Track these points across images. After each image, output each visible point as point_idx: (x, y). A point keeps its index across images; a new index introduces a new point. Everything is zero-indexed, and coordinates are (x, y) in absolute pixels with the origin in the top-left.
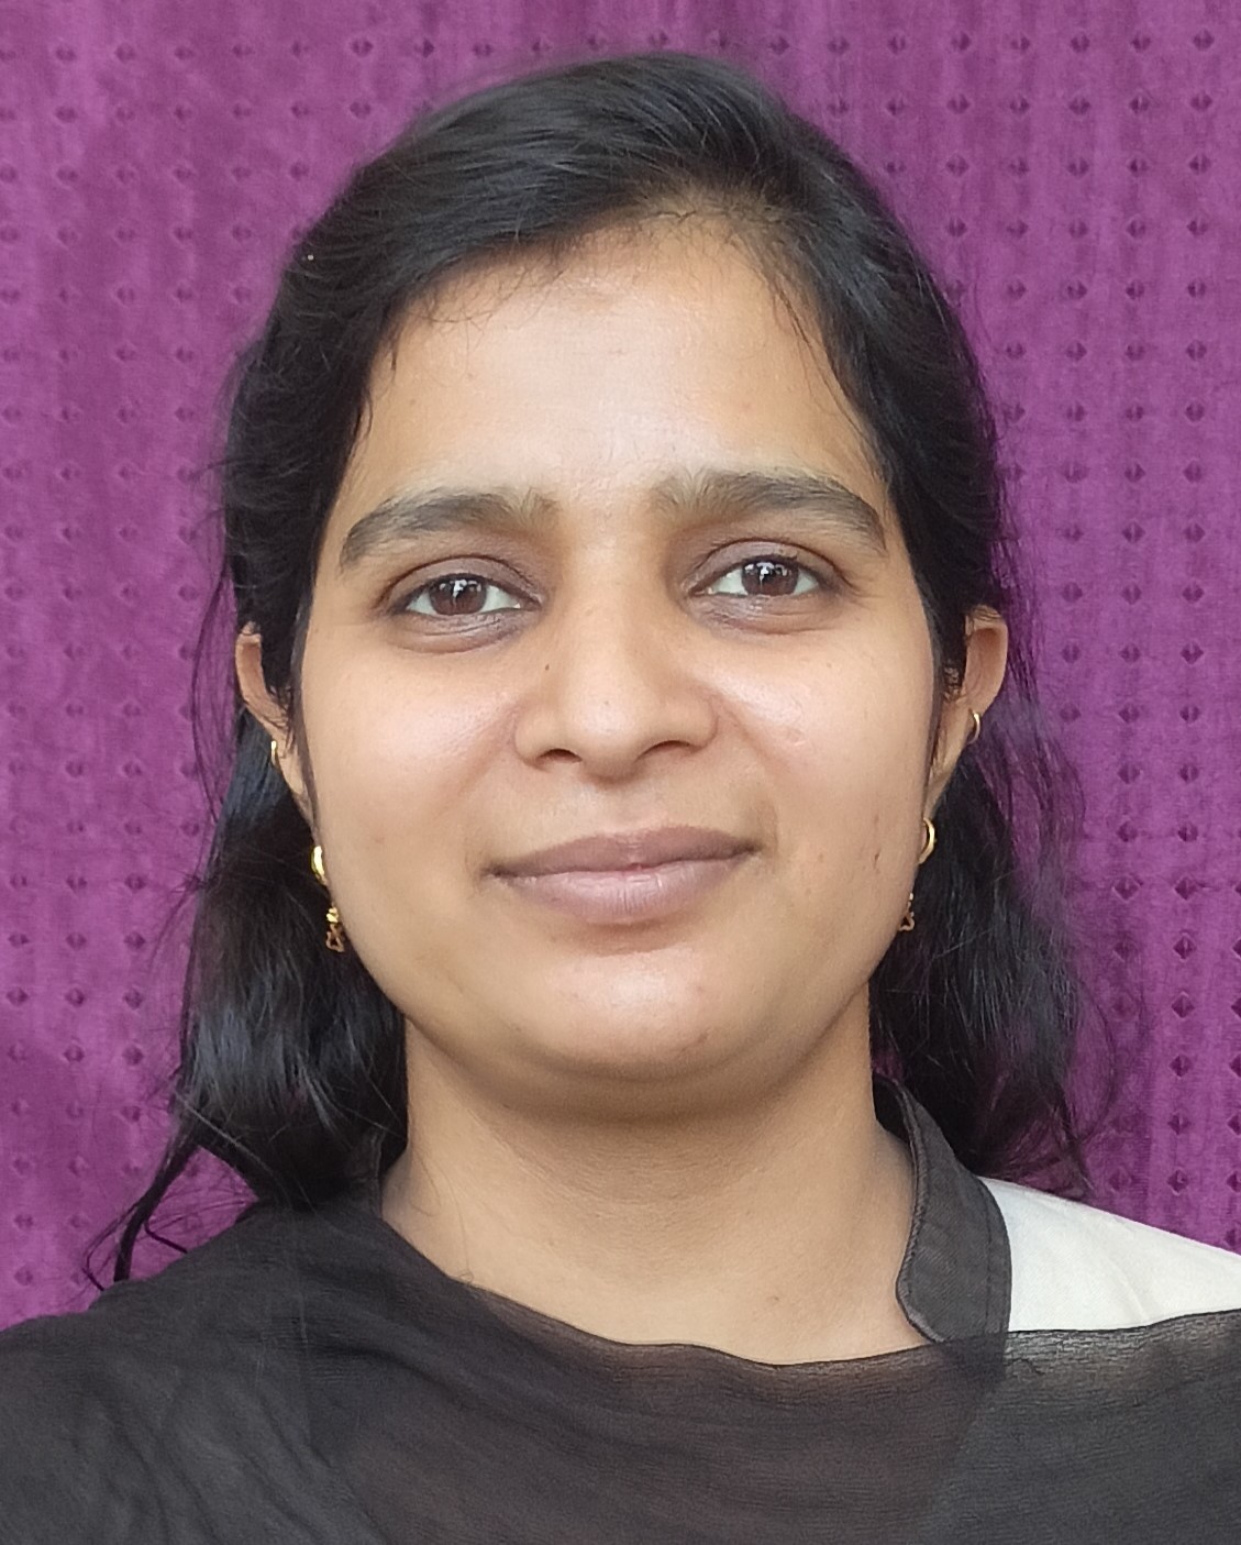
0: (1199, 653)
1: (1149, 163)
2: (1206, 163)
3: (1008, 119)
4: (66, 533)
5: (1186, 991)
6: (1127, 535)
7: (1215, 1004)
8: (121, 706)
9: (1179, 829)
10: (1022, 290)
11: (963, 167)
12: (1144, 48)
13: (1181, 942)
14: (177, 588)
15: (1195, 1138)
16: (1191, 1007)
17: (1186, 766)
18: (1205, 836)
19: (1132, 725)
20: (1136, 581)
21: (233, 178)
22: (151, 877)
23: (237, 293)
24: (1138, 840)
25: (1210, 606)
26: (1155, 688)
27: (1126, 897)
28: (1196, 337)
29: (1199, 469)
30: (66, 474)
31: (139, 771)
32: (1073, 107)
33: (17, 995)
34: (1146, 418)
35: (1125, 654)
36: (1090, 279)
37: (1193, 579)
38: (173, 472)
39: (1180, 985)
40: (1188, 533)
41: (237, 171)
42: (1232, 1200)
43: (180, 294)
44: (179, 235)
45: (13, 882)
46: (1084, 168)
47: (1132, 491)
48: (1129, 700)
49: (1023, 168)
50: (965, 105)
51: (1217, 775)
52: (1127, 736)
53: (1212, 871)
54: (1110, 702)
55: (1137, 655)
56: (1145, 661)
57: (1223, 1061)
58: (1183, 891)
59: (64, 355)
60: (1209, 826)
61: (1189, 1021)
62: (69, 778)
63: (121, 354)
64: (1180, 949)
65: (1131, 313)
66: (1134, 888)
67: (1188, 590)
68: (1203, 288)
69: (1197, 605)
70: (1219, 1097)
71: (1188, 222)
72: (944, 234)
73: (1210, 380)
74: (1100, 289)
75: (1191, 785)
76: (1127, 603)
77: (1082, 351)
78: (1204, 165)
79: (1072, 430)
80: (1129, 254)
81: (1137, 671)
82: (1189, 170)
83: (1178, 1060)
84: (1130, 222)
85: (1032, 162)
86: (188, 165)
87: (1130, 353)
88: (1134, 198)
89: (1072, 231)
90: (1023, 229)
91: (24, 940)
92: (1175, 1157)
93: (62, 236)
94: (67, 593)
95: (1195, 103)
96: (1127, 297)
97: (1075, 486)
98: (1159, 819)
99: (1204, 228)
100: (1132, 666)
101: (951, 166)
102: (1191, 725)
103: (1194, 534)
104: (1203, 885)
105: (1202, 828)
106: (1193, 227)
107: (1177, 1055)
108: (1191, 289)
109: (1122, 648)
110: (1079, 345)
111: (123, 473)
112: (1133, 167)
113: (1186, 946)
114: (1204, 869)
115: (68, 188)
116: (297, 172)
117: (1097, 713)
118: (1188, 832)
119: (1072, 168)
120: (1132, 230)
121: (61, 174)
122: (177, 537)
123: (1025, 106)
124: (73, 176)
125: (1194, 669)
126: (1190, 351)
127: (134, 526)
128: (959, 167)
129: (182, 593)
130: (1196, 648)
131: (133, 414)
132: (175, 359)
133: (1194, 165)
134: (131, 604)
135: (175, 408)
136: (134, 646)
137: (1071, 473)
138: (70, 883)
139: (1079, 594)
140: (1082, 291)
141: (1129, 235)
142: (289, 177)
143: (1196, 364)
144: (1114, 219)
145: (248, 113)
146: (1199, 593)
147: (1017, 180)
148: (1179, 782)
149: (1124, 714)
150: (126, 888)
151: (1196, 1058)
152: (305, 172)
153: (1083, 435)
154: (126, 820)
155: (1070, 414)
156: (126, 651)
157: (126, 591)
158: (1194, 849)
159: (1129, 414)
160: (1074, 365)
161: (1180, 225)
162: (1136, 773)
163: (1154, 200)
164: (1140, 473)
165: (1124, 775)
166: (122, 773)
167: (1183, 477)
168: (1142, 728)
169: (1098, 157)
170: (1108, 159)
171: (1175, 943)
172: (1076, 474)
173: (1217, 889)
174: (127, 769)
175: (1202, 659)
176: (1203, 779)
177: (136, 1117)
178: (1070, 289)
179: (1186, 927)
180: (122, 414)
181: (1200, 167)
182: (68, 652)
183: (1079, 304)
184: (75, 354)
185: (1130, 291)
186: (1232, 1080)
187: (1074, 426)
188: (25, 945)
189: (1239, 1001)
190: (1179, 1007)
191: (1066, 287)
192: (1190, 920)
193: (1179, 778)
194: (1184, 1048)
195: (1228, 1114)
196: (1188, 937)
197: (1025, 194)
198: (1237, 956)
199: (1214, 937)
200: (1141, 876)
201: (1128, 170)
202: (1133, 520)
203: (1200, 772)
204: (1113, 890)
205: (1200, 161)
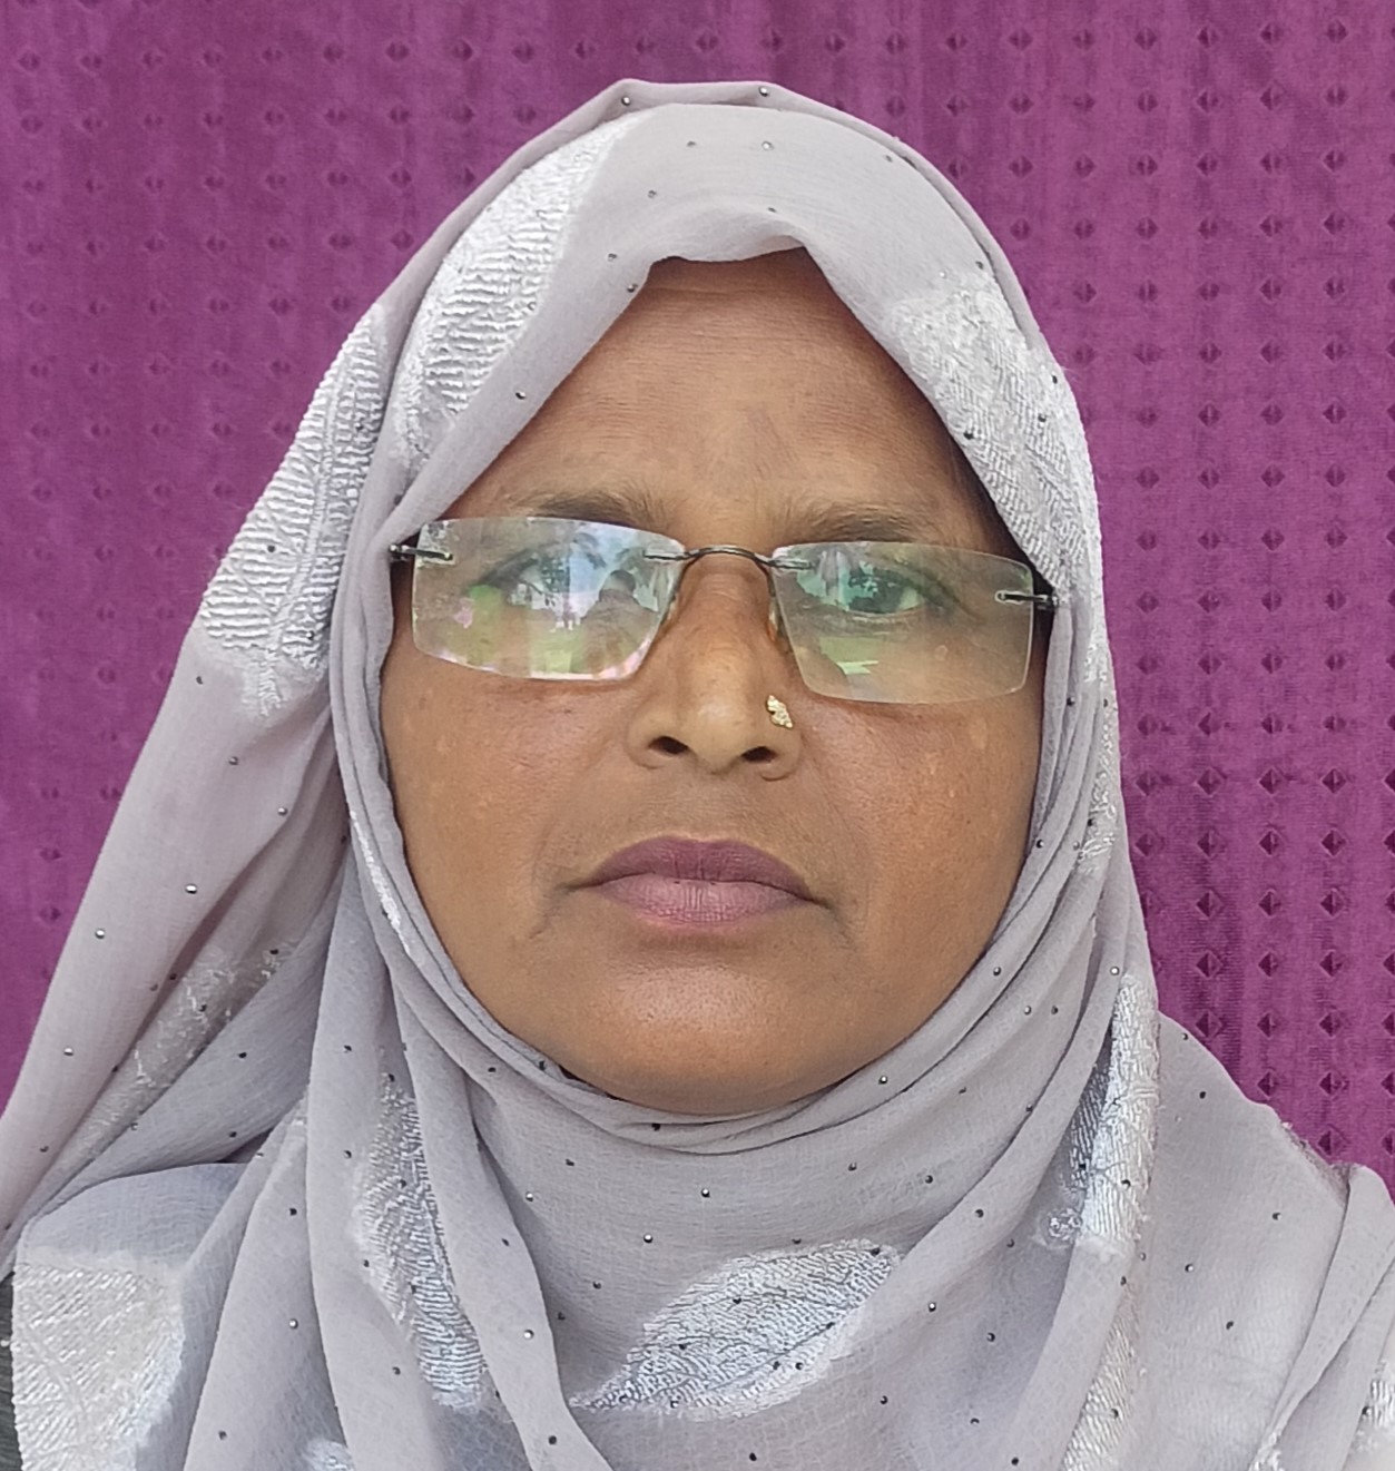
0: (1280, 539)
1: (1220, 34)
4: (95, 431)
5: (1274, 888)
6: (1203, 417)
8: (154, 609)
9: (1262, 720)
10: (1090, 166)
11: (1027, 40)
13: (1268, 836)
14: (211, 486)
15: (1286, 1040)
16: (1278, 905)
17: (1269, 655)
18: (1289, 727)
19: (1211, 613)
20: (1214, 466)
21: (264, 61)
23: (270, 179)
24: (1221, 731)
25: (1290, 490)
26: (1235, 575)
27: (1209, 792)
28: (1270, 212)
29: (1277, 349)
30: (94, 370)
33: (49, 912)
34: (1220, 296)
35: (1204, 540)
36: (1159, 155)
37: (1272, 462)
38: (207, 365)
39: (1267, 882)
40: (1266, 414)
41: (268, 54)
42: (1326, 1103)
43: (210, 181)
44: (208, 120)
45: (44, 794)
46: (1152, 39)
47: (1208, 373)
48: (1210, 588)
49: (1088, 40)
51: (1302, 664)
52: (1207, 624)
53: (1298, 763)
54: (1188, 591)
55: (1216, 541)
56: (1224, 548)
57: (1313, 959)
58: (1267, 784)
59: (91, 247)
60: (1293, 717)
61: (1278, 919)
62: (101, 685)
63: (150, 245)
64: (1266, 844)
65: (1203, 187)
66: (1217, 782)
67: (1268, 473)
69: (1278, 488)
70: (1309, 997)
71: (1260, 95)
72: (1007, 108)
73: (1285, 257)
74: (1171, 165)
75: (1275, 675)
76: (1204, 488)
77: (1153, 229)
78: (1277, 35)
79: (1146, 310)
80: (1200, 128)
82: (1261, 40)
83: (1267, 958)
84: (1200, 94)
85: (1097, 34)
86: (218, 49)
87: (1203, 229)
88: (1205, 70)
89: (1141, 104)
90: (1090, 103)
91: (57, 855)
92: (1266, 1059)
93: (87, 123)
94: (96, 493)
96: (1199, 171)
97: (1149, 368)
98: (1243, 710)
100: (1212, 552)
101: (1014, 40)
102: (1274, 613)
103: (1271, 416)
104: (1289, 778)
105: (1286, 720)
106: (1266, 99)
107: (1266, 954)
108: (1265, 162)
109: (1201, 534)
110: (1150, 222)
111: (154, 368)
112: (1202, 37)
113: (1272, 840)
114: (1289, 760)
115: (94, 75)
116: (330, 54)
117: (1176, 601)
118: (1273, 724)
119: (1139, 39)
120: (1203, 101)
121: (85, 61)
122: (212, 434)
124: (98, 61)
125: (1276, 555)
126: (1266, 227)
127: (164, 422)
128: (1021, 41)
129: (217, 490)
130: (1278, 534)
131: (163, 306)
132: (205, 248)
133: (1266, 35)
134: (163, 503)
135: (208, 299)
136: (166, 548)
137: (1144, 356)
138: (104, 793)
139: (1155, 479)
140: (1153, 166)
141: (1199, 108)
142: (324, 60)
143: (1269, 240)
144: (1184, 92)
146: (1280, 477)
147: (1084, 53)
148: (1262, 671)
149: (1204, 602)
151: (1285, 958)
152: (340, 54)
153: (1154, 315)
155: (1141, 293)
156: (159, 552)
157: (157, 490)
158: (1281, 740)
159: (1203, 293)
160: (1147, 242)
161: (1253, 97)
162: (1217, 663)
163: (1225, 72)
164: (1216, 352)
165: (1205, 665)
167: (1261, 357)
168: (1223, 616)
169: (1166, 28)
170: (1175, 30)
171: (1261, 839)
172: (1147, 355)
173: (1303, 782)
175: (1284, 545)
176: (1287, 667)
178: (1141, 165)
179: (1271, 821)
180: (152, 308)
181: (1272, 37)
182: (99, 554)
183: (1149, 179)
184: (102, 246)
185: (1203, 165)
186: (1323, 979)
187: (1147, 305)
188: (59, 860)
189: (1330, 897)
190: (1266, 906)
191: (1135, 162)
192: (1276, 814)
193: (1261, 667)
194: (1273, 946)
195: (1321, 1015)
196: (1275, 832)
197: (1091, 68)
198: (1327, 851)
199: (1303, 833)
200: (1225, 770)
201: (1198, 41)
202: (1209, 402)
203: (1285, 661)
204: (1196, 784)
205: (1272, 30)
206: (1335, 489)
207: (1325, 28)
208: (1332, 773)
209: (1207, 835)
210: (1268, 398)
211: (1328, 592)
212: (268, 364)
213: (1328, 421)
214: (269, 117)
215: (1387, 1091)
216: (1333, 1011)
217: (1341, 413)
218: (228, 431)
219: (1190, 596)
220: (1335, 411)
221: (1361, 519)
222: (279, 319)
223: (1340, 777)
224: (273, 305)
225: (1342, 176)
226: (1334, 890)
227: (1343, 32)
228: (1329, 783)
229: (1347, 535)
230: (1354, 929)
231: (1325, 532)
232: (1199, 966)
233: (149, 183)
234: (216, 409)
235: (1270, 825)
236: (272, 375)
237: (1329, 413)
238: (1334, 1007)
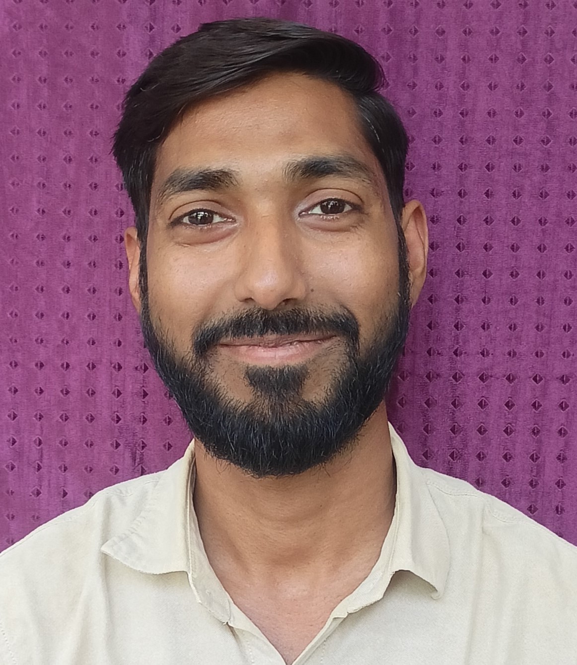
0: (491, 274)
2: (496, 58)
3: (409, 37)
5: (483, 423)
6: (459, 221)
7: (496, 429)
9: (481, 351)
10: (414, 113)
12: (470, 7)
13: (482, 401)
14: (35, 235)
16: (485, 431)
17: (485, 324)
18: (492, 354)
19: (460, 305)
20: (463, 242)
21: (65, 56)
22: (21, 362)
23: (66, 106)
24: (463, 356)
25: (496, 253)
26: (471, 289)
27: (457, 381)
28: (491, 134)
29: (492, 192)
31: (16, 315)
32: (437, 32)
34: (468, 169)
35: (458, 273)
36: (444, 108)
37: (488, 241)
38: (35, 184)
39: (481, 421)
40: (486, 220)
41: (66, 53)
44: (40, 80)
46: (442, 59)
47: (461, 202)
48: (460, 294)
49: (415, 59)
50: (390, 30)
52: (458, 310)
53: (496, 370)
54: (451, 295)
55: (463, 274)
56: (467, 277)
57: (499, 454)
58: (481, 378)
60: (494, 350)
61: (485, 437)
63: (13, 132)
64: (480, 404)
65: (462, 123)
66: (460, 377)
67: (486, 246)
68: (494, 113)
69: (490, 252)
70: (498, 471)
71: (488, 85)
73: (497, 154)
74: (449, 113)
75: (487, 332)
76: (459, 251)
77: (440, 140)
79: (436, 174)
80: (462, 97)
81: (462, 281)
82: (489, 61)
84: (462, 83)
85: (419, 56)
86: (45, 50)
87: (462, 141)
88: (464, 73)
89: (436, 87)
90: (415, 85)
95: (492, 32)
96: (461, 116)
97: (437, 199)
98: (473, 346)
99: (496, 86)
100: (461, 279)
102: (486, 306)
103: (488, 221)
104: (491, 376)
105: (491, 351)
106: (490, 86)
107: (479, 452)
108: (489, 113)
109: (457, 271)
110: (439, 137)
111: (13, 184)
112: (464, 59)
113: (484, 403)
114: (492, 369)
116: (93, 54)
118: (485, 353)
119: (437, 59)
120: (463, 86)
122: (37, 213)
123: (416, 31)
125: (488, 281)
126: (489, 141)
130: (490, 272)
134: (15, 241)
135: (37, 156)
140: (441, 114)
141: (462, 89)
142: (90, 56)
143: (490, 146)
144: (455, 82)
145: (72, 28)
146: (491, 247)
147: (413, 64)
148: (481, 330)
149: (457, 300)
150: (9, 366)
151: (487, 454)
152: (97, 54)
153: (439, 177)
154: (10, 337)
155: (434, 167)
156: (12, 262)
157: (13, 235)
158: (488, 360)
160: (437, 146)
161: (485, 85)
162: (462, 326)
164: (465, 193)
165: (456, 326)
166: (9, 316)
167: (485, 196)
168: (465, 306)
169: (448, 55)
170: (453, 55)
171: (479, 402)
173: (497, 379)
174: (11, 314)
175: (492, 277)
176: (492, 329)
177: (12, 468)
178: (435, 112)
179: (484, 395)
183: (439, 119)
185: (462, 114)
186: (504, 463)
189: (507, 428)
190: (480, 431)
191: (433, 111)
192: (485, 392)
193: (481, 329)
194: (482, 449)
195: (502, 479)
196: (485, 399)
197: (415, 70)
198: (507, 408)
199: (496, 400)
200: (464, 372)
201: (462, 61)
202: (462, 214)
203: (491, 326)
204: (451, 378)
205: (493, 58)
206: (514, 253)
207: (517, 58)
208: (510, 375)
209: (455, 400)
210: (487, 213)
211: (511, 297)
212: (62, 184)
213: (512, 224)
214: (66, 80)
215: (529, 512)
216: (507, 477)
217: (519, 221)
218: (43, 211)
219: (451, 297)
220: (516, 220)
221: (525, 267)
222: (67, 165)
223: (513, 376)
224: (65, 159)
225: (522, 120)
226: (509, 425)
227: (524, 59)
228: (508, 379)
229: (519, 273)
230: (517, 442)
231: (510, 272)
232: (450, 456)
233: (13, 106)
234: (39, 202)
235: (483, 397)
236: (63, 189)
237: (513, 221)
238: (508, 476)
